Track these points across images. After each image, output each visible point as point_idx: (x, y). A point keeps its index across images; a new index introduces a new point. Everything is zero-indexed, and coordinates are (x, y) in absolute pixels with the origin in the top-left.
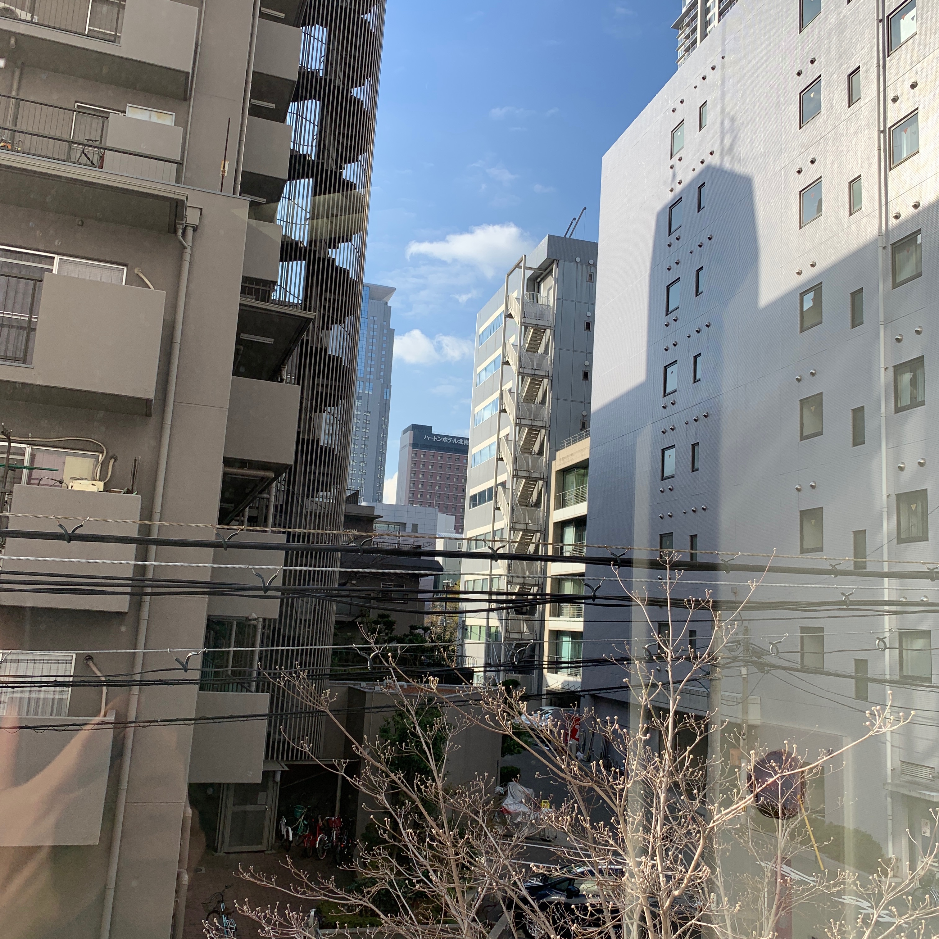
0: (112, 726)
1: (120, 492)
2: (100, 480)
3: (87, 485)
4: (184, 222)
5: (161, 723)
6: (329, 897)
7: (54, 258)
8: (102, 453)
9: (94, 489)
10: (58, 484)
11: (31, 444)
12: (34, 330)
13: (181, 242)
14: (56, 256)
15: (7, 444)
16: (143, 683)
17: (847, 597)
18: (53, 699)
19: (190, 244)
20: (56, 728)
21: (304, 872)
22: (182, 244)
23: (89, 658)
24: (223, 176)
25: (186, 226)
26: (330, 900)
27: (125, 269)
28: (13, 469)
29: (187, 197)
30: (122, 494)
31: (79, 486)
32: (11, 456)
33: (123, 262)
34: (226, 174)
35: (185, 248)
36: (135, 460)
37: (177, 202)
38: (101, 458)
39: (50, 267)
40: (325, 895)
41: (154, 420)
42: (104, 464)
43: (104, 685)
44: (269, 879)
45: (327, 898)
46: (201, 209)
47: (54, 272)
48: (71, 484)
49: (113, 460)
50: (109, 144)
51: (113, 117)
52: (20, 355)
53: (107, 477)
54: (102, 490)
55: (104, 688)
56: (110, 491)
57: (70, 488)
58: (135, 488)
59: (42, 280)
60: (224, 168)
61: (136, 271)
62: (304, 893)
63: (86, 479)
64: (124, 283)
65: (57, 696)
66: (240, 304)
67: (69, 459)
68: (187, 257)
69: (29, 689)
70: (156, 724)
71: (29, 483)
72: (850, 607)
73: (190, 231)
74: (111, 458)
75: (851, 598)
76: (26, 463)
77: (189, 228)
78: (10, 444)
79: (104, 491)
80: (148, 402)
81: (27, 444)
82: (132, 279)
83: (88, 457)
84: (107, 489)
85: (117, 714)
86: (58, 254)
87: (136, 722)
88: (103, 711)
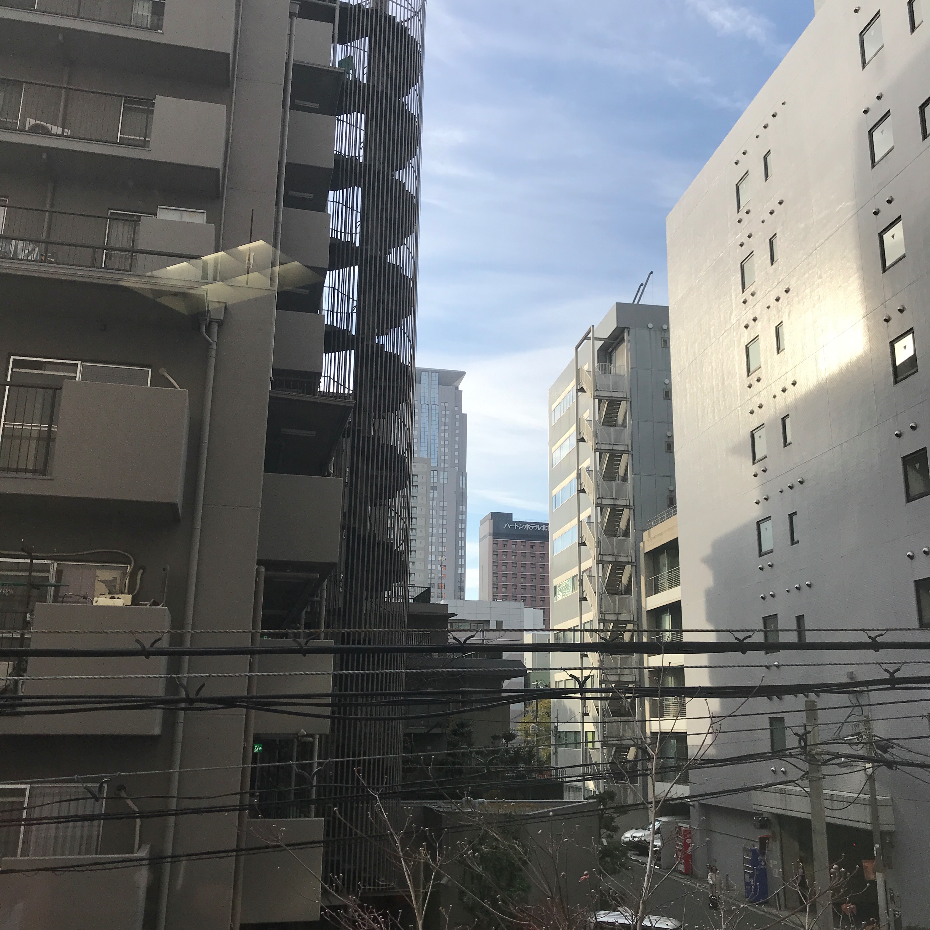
0: (146, 862)
1: (146, 605)
2: (129, 593)
4: (207, 318)
7: (77, 365)
8: (130, 564)
9: (121, 603)
10: (82, 599)
11: (55, 560)
12: (54, 440)
13: (205, 339)
14: (79, 363)
15: (28, 561)
16: (177, 813)
18: (82, 835)
19: (216, 339)
22: (208, 341)
24: (248, 268)
25: (210, 323)
27: (150, 370)
28: (37, 587)
29: (207, 292)
30: (148, 607)
31: (103, 601)
32: (33, 574)
33: (147, 363)
34: (251, 266)
35: (210, 344)
36: (164, 570)
37: (197, 298)
38: (129, 569)
39: (73, 375)
41: (182, 527)
42: (133, 575)
43: (138, 817)
46: (226, 303)
47: (77, 379)
48: (95, 600)
49: (141, 571)
50: (141, 247)
51: (145, 220)
52: (39, 467)
53: (135, 590)
54: (129, 603)
55: (138, 820)
56: (139, 605)
57: (94, 604)
58: (163, 600)
59: (61, 388)
60: (249, 260)
61: (161, 371)
64: (149, 385)
65: (86, 831)
66: (270, 398)
68: (214, 354)
69: (55, 825)
71: (55, 600)
73: (215, 328)
74: (140, 569)
76: (52, 579)
77: (214, 323)
78: (31, 561)
79: (132, 605)
80: (173, 506)
81: (52, 560)
82: (158, 381)
83: (116, 569)
84: (135, 602)
85: (151, 849)
86: (82, 361)
87: (172, 857)
88: (137, 846)
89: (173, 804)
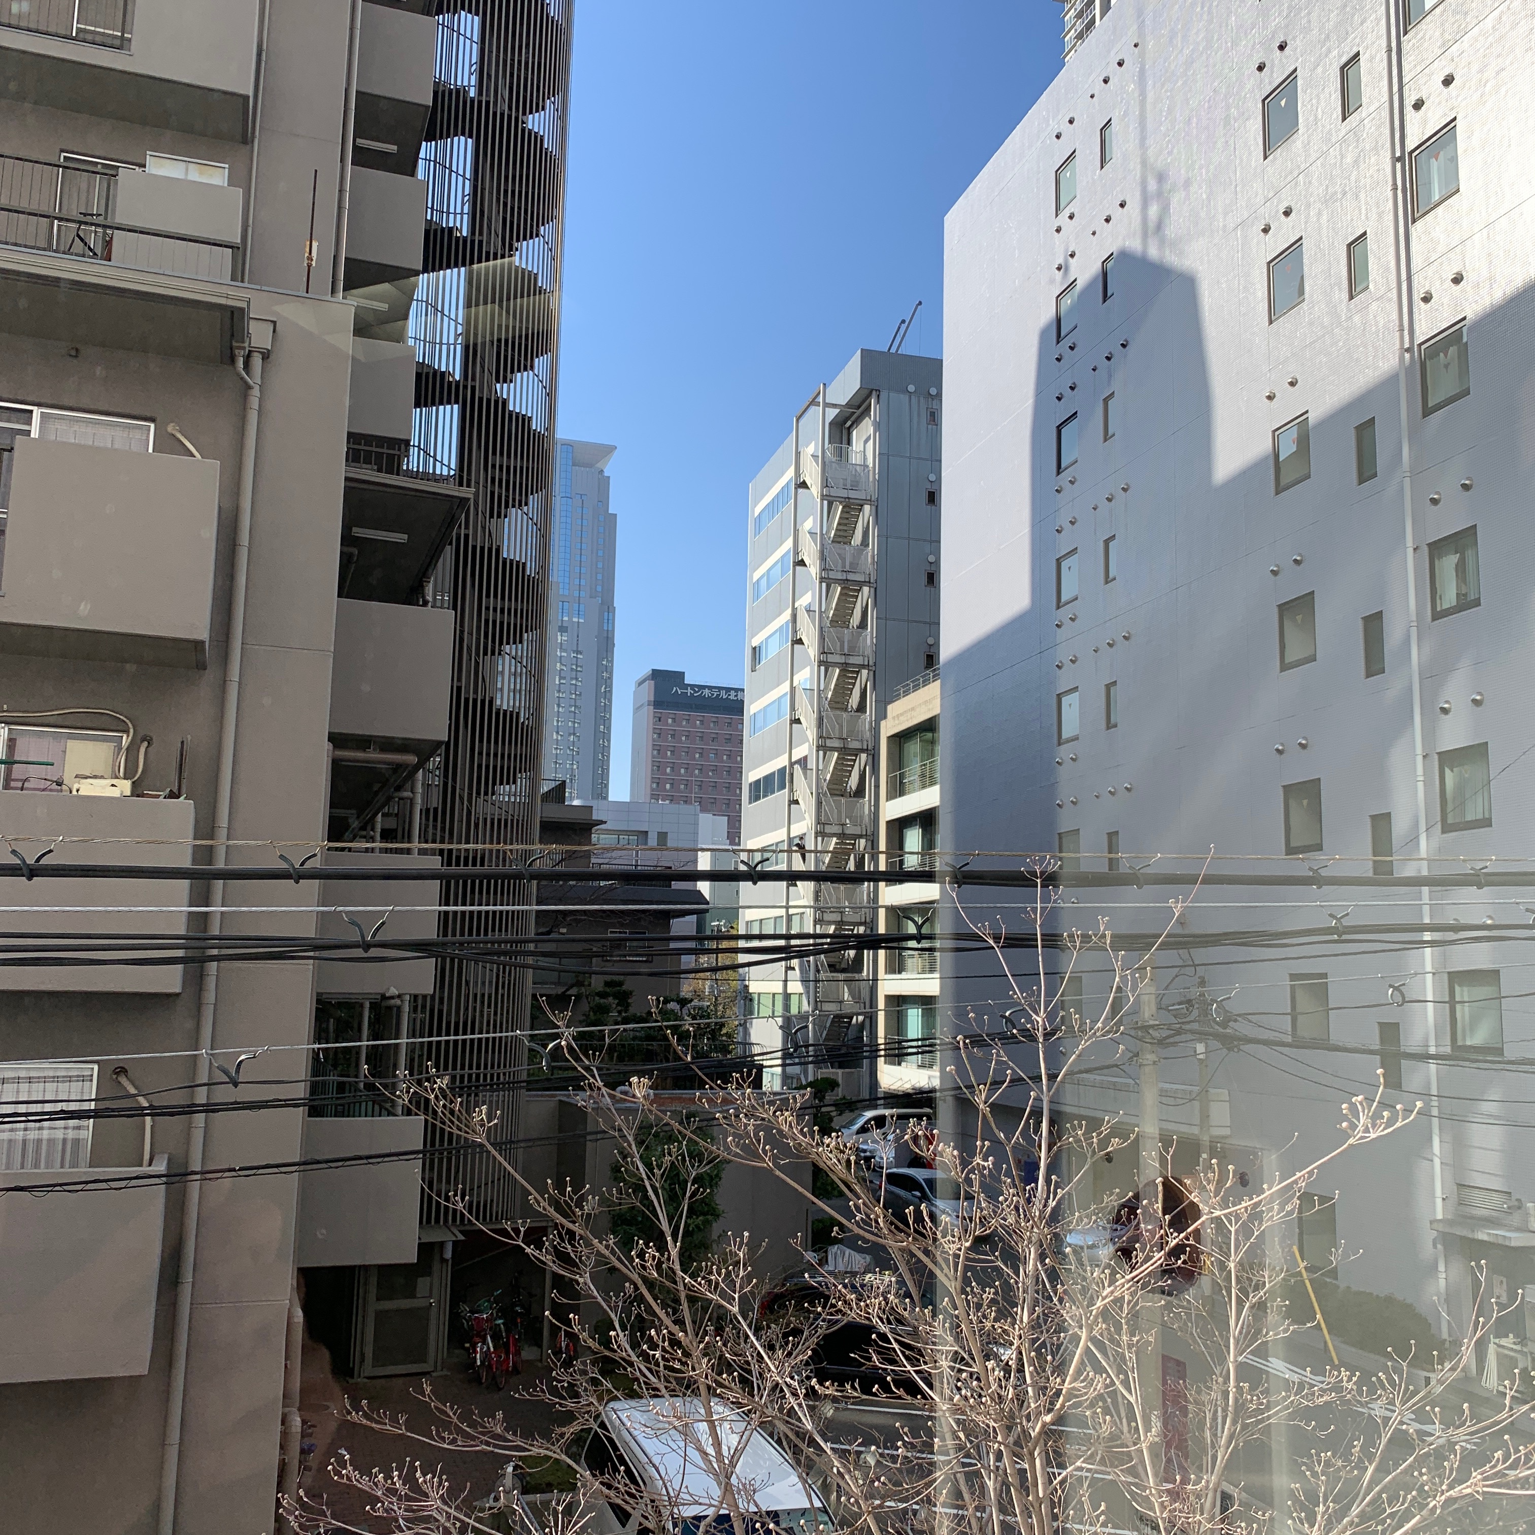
0: (164, 1179)
1: (158, 796)
2: (125, 778)
3: (103, 787)
4: (246, 345)
5: (241, 1173)
6: (495, 1446)
7: (31, 412)
8: (128, 734)
9: (115, 793)
10: (54, 786)
11: (6, 723)
13: (242, 378)
14: (35, 408)
16: (210, 1109)
17: (1339, 920)
18: (65, 1141)
19: (259, 382)
20: (66, 1188)
21: (452, 1408)
22: (246, 383)
23: (121, 1070)
24: (309, 266)
25: (250, 352)
26: (496, 1450)
27: (152, 426)
29: (249, 302)
30: (161, 799)
31: (88, 788)
33: (149, 415)
34: (314, 263)
35: (249, 387)
36: (182, 742)
37: (232, 312)
38: (125, 741)
39: (26, 428)
40: (488, 1444)
41: (210, 675)
42: (132, 750)
43: (148, 1115)
44: (394, 1421)
45: (491, 1449)
46: (274, 323)
47: (32, 435)
48: (76, 786)
49: (145, 744)
50: (119, 219)
51: (125, 173)
53: (136, 772)
54: (129, 794)
55: (148, 1119)
56: (143, 795)
57: (74, 792)
58: (184, 790)
59: (13, 449)
60: (310, 253)
61: (170, 429)
62: (453, 1442)
63: (102, 777)
64: (150, 450)
65: (71, 1134)
66: (347, 479)
67: (71, 744)
68: (254, 402)
69: (22, 1125)
70: (234, 1174)
71: (7, 786)
72: (1344, 937)
73: (257, 360)
74: (143, 741)
75: (1346, 922)
77: (256, 354)
79: (132, 795)
80: (198, 645)
82: (167, 444)
83: (104, 741)
84: (137, 791)
85: (170, 1160)
86: (39, 405)
87: (202, 1173)
88: (147, 1156)
89: (201, 1096)
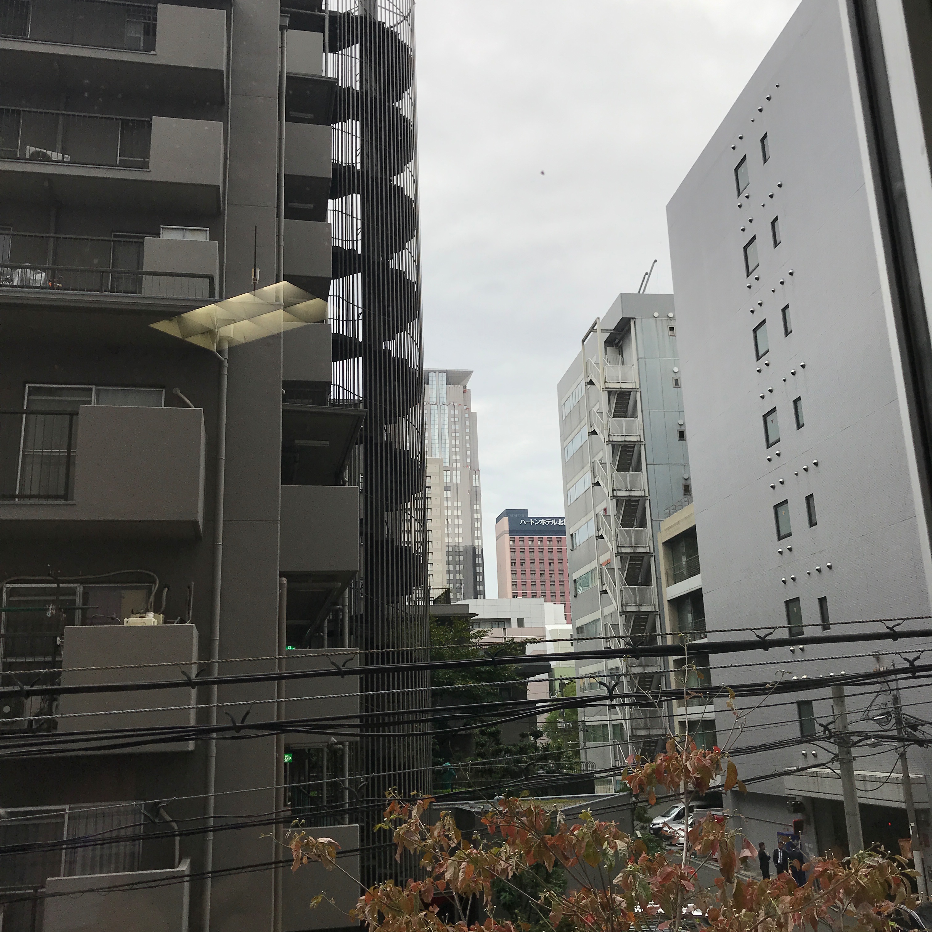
1: (175, 622)
2: (157, 611)
8: (155, 584)
10: (110, 620)
11: (81, 583)
12: (73, 464)
14: (93, 387)
16: (216, 829)
17: (911, 663)
19: (227, 357)
22: (219, 358)
24: (255, 283)
25: (220, 340)
27: (164, 390)
28: (65, 610)
30: (175, 625)
31: (134, 621)
32: (61, 598)
33: (161, 384)
34: (258, 282)
38: (155, 589)
39: (88, 399)
41: (204, 544)
42: (158, 594)
43: (177, 835)
47: (92, 404)
48: (126, 620)
49: (167, 589)
51: (149, 240)
52: (62, 492)
53: (161, 608)
55: (177, 838)
56: (170, 623)
57: (125, 624)
58: (190, 618)
59: (78, 413)
60: (255, 276)
61: (174, 391)
64: (163, 406)
66: (284, 410)
68: (225, 371)
71: (83, 623)
73: (224, 345)
74: (164, 588)
76: (79, 602)
77: (224, 341)
78: (58, 585)
81: (78, 583)
82: (172, 401)
83: (140, 589)
85: (191, 863)
86: (96, 385)
87: (212, 872)
88: (177, 860)
